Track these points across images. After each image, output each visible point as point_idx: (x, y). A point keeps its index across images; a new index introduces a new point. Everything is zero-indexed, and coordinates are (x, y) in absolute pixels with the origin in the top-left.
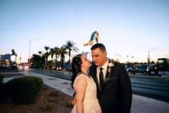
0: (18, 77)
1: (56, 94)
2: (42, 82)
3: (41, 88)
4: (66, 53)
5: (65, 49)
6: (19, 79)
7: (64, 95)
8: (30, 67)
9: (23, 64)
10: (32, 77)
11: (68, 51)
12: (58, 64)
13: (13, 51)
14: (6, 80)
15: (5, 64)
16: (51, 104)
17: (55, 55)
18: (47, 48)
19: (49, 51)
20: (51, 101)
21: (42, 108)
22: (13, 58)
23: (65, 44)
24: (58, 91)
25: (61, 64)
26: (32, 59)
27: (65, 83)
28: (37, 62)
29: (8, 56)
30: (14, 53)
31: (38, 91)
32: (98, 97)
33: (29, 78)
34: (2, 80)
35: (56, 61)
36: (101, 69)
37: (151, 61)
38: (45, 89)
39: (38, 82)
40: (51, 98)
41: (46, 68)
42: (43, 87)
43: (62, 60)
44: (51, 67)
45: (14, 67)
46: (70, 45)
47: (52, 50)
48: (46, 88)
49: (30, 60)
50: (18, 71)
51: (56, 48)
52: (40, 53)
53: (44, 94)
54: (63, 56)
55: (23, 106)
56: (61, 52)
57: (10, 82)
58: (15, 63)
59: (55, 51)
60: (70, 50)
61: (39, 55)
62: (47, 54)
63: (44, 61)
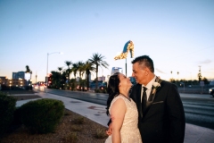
0: (33, 100)
1: (80, 121)
2: (63, 107)
3: (61, 114)
4: (92, 69)
5: (91, 64)
6: (35, 102)
7: (90, 123)
8: (49, 87)
9: (39, 84)
10: (51, 100)
11: (95, 66)
12: (82, 83)
13: (27, 67)
14: (19, 104)
15: (19, 83)
16: (75, 134)
17: (78, 72)
18: (68, 64)
19: (71, 67)
20: (75, 131)
21: (64, 140)
22: (27, 76)
23: (92, 57)
24: (83, 118)
25: (87, 83)
26: (51, 76)
27: (92, 108)
28: (57, 80)
29: (21, 74)
30: (28, 70)
31: (59, 118)
33: (47, 101)
34: (15, 104)
35: (80, 79)
36: (145, 89)
37: (202, 78)
38: (66, 115)
39: (58, 106)
40: (74, 127)
41: (69, 89)
42: (64, 112)
43: (88, 78)
44: (73, 87)
45: (28, 87)
46: (97, 59)
47: (75, 65)
48: (69, 113)
49: (48, 79)
50: (33, 92)
51: (80, 64)
52: (60, 69)
53: (66, 120)
54: (88, 73)
55: (40, 136)
56: (87, 68)
57: (24, 106)
58: (29, 82)
59: (78, 67)
60: (98, 65)
61: (58, 71)
62: (69, 71)
63: (66, 79)
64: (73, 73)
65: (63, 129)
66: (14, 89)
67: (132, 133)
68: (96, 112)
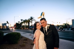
0: (10, 33)
1: (26, 39)
2: (20, 35)
4: (30, 22)
5: (30, 20)
7: (30, 40)
8: (15, 28)
9: (12, 27)
11: (31, 21)
12: (27, 27)
13: (7, 22)
14: (5, 34)
15: (4, 27)
16: (25, 44)
17: (25, 23)
18: (22, 20)
19: (23, 21)
20: (24, 43)
21: (21, 46)
22: (7, 25)
23: (30, 18)
24: (27, 38)
26: (16, 25)
27: (30, 35)
28: (18, 26)
29: (5, 24)
30: (8, 23)
31: (19, 38)
32: (45, 40)
33: (15, 33)
34: (3, 34)
35: (26, 25)
36: (45, 28)
39: (19, 35)
40: (24, 41)
42: (21, 37)
43: (29, 25)
44: (24, 28)
45: (8, 29)
46: (32, 18)
47: (24, 21)
48: (22, 37)
49: (15, 26)
50: (10, 30)
51: (26, 20)
52: (19, 22)
53: (21, 39)
56: (28, 21)
57: (6, 35)
58: (8, 27)
59: (25, 21)
60: (32, 20)
61: (18, 23)
62: (22, 23)
63: (21, 26)
64: (23, 23)
65: (20, 42)
66: (3, 29)
67: (43, 42)
68: (32, 36)
